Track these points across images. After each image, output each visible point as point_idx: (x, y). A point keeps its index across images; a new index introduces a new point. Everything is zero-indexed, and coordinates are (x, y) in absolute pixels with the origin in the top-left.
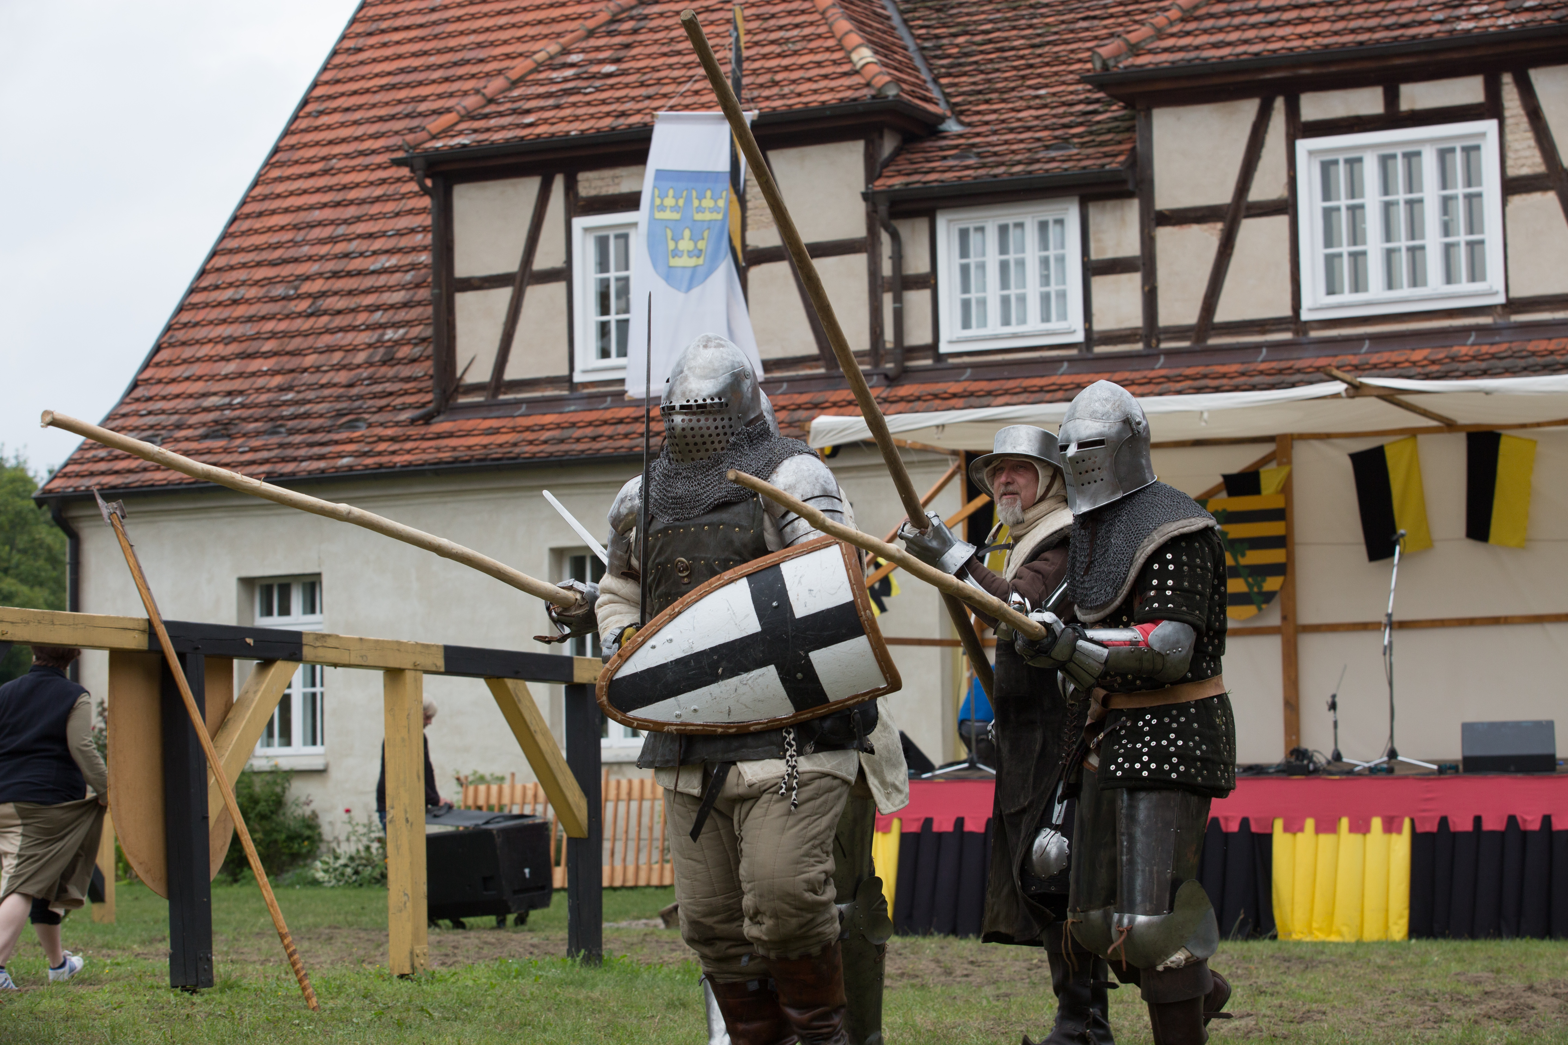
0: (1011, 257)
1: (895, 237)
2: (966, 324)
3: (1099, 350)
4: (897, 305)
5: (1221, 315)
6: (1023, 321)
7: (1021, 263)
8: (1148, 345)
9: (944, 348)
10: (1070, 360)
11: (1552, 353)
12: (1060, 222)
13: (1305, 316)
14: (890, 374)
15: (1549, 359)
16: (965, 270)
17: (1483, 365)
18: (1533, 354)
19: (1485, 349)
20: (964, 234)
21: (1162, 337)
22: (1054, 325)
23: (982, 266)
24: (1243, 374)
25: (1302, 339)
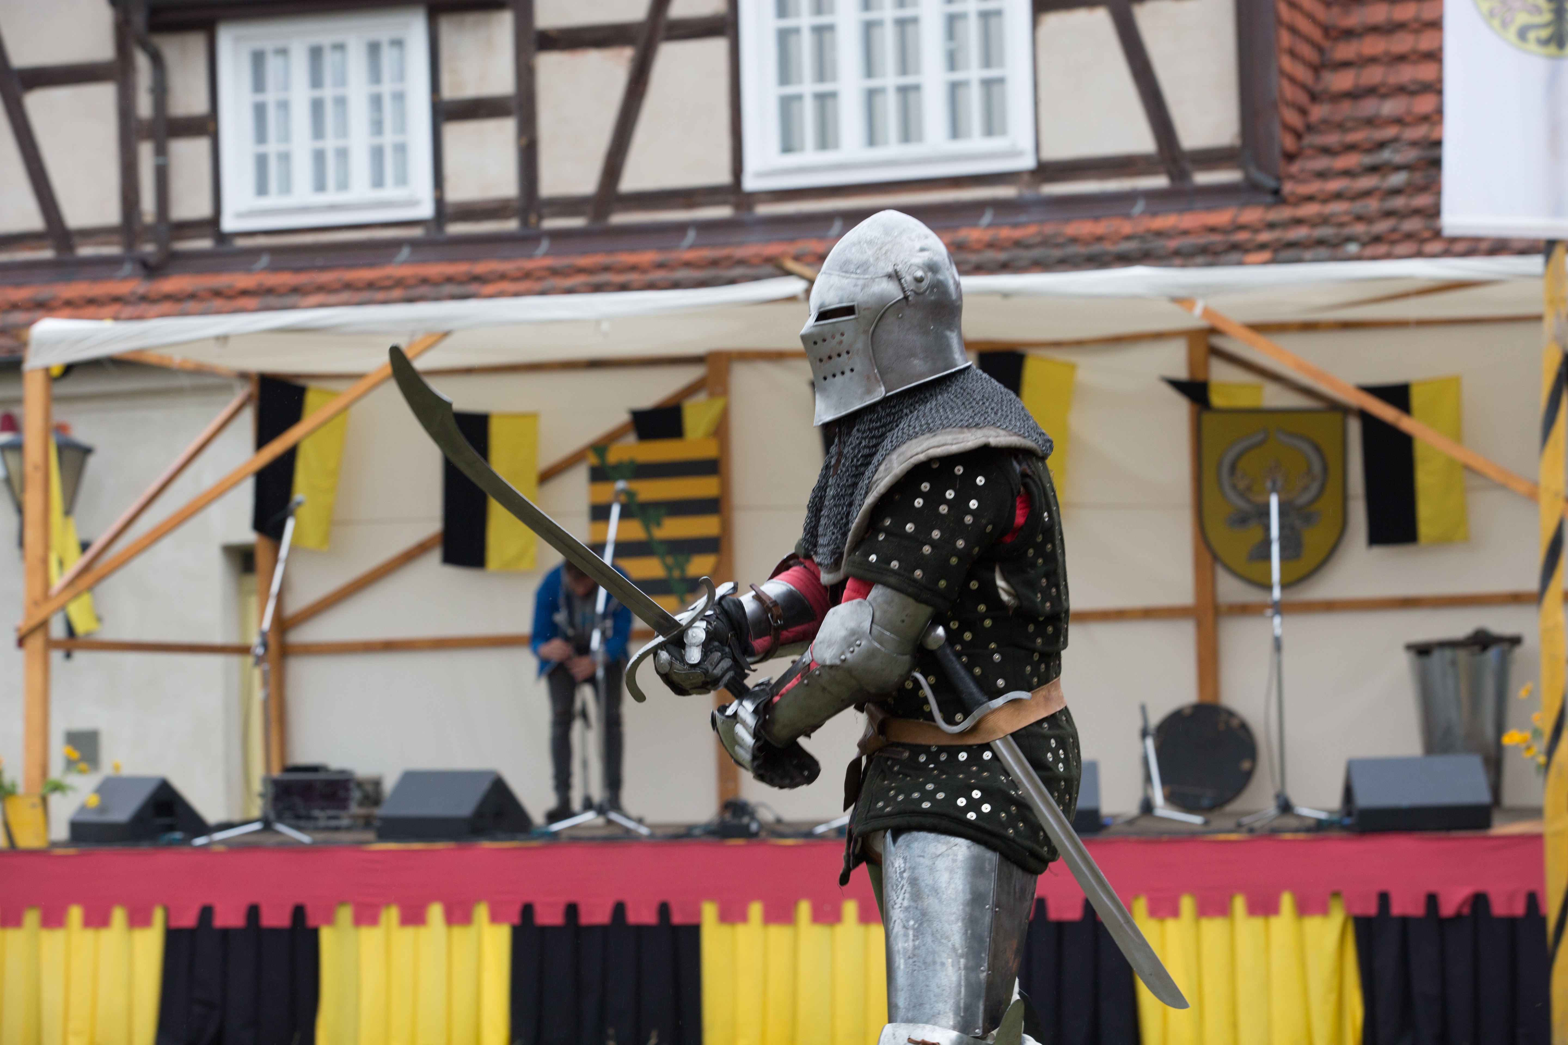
0: (328, 92)
1: (157, 60)
2: (262, 189)
3: (456, 229)
4: (161, 161)
5: (630, 182)
6: (343, 185)
7: (341, 102)
8: (525, 222)
9: (229, 224)
10: (414, 243)
11: (1100, 239)
12: (398, 43)
13: (750, 184)
14: (152, 261)
15: (1096, 248)
16: (260, 111)
17: (1002, 256)
18: (1074, 240)
19: (1006, 233)
20: (258, 59)
21: (546, 211)
22: (390, 192)
23: (284, 106)
24: (661, 266)
25: (745, 216)
